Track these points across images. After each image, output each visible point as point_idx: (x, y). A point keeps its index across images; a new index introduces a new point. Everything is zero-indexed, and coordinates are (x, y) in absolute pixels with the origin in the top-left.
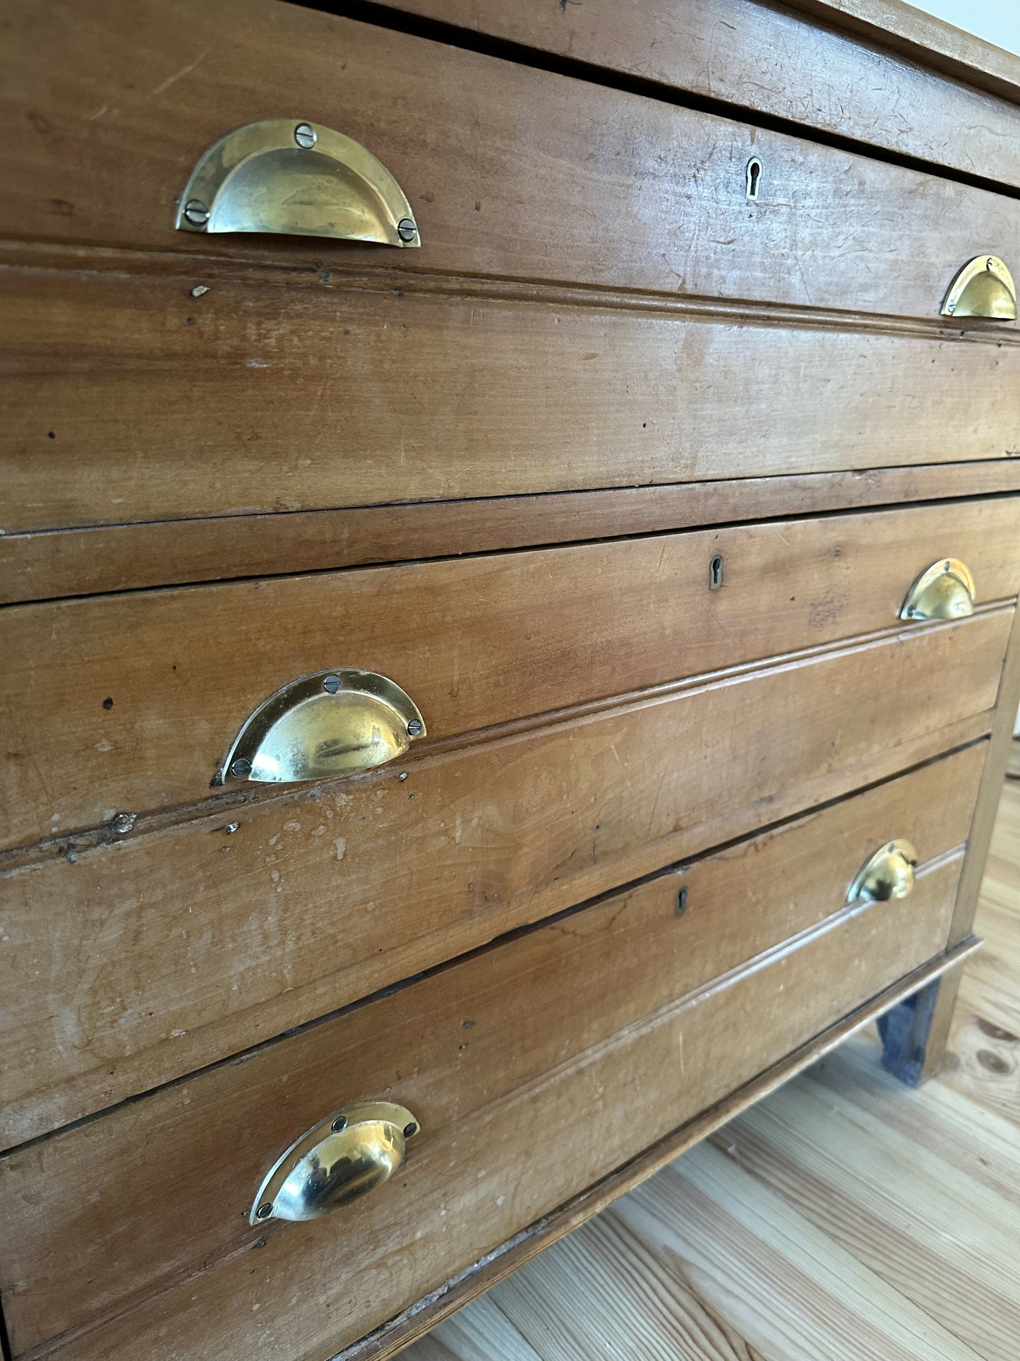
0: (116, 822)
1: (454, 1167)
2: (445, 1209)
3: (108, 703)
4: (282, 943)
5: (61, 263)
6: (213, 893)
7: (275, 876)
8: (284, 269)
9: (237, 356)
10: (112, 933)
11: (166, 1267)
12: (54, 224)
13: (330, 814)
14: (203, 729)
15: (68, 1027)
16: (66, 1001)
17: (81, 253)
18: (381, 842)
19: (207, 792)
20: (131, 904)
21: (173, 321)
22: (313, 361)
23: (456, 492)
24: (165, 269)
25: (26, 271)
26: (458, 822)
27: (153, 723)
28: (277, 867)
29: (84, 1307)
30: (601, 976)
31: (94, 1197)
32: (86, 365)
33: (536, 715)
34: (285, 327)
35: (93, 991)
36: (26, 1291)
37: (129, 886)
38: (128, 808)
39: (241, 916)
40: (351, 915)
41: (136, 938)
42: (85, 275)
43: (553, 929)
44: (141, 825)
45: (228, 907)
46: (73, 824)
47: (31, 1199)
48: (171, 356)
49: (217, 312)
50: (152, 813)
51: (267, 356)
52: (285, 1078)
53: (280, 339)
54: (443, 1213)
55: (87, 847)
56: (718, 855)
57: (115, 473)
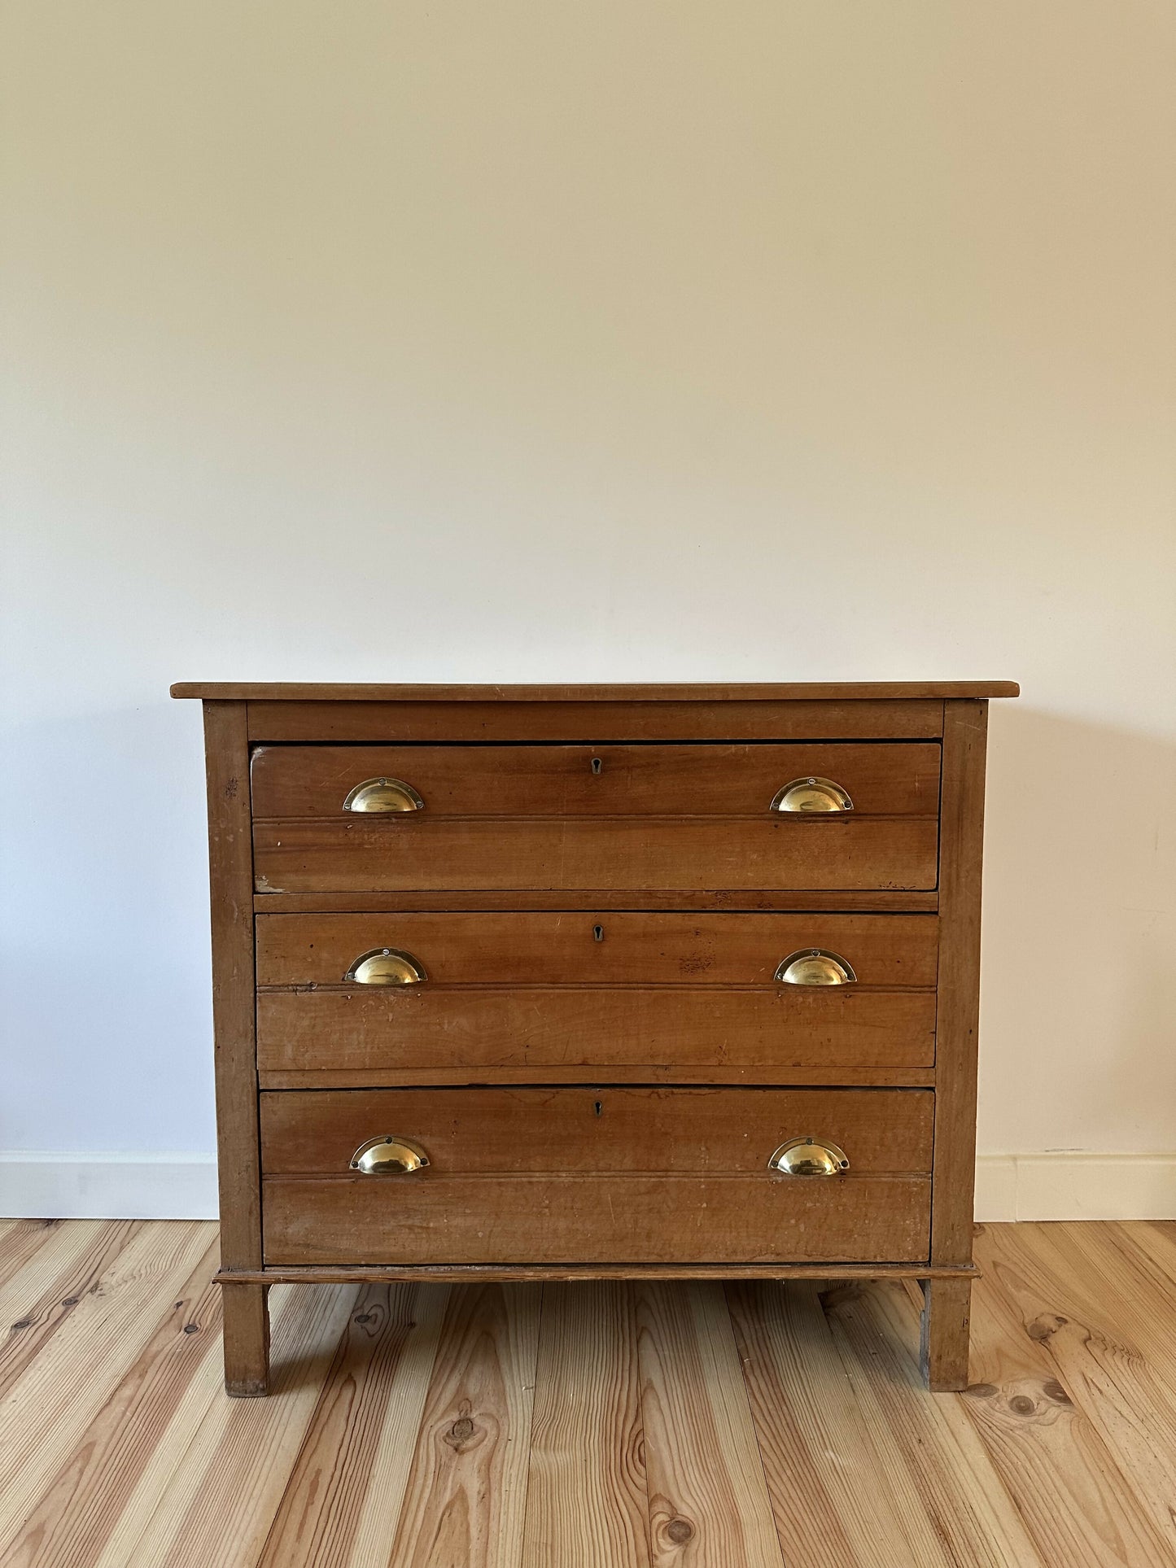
0: (311, 985)
1: (450, 1197)
2: (446, 1218)
3: (312, 946)
4: (365, 1047)
5: (310, 822)
6: (341, 1019)
7: (364, 1020)
8: (377, 819)
9: (361, 845)
10: (306, 1023)
11: (315, 1169)
12: (309, 812)
13: (387, 1003)
14: (341, 960)
15: (289, 1051)
16: (290, 1042)
17: (316, 819)
18: (408, 1020)
19: (341, 982)
20: (313, 1014)
21: (341, 835)
22: (387, 845)
23: (445, 888)
24: (341, 821)
25: (302, 824)
26: (446, 1021)
27: (325, 955)
28: (365, 1017)
29: (287, 1167)
30: (541, 1131)
31: (293, 1123)
32: (315, 848)
33: (489, 983)
34: (377, 835)
35: (298, 1041)
36: (269, 1148)
37: (313, 1008)
38: (315, 981)
39: (350, 1031)
40: (394, 1046)
41: (314, 1026)
42: (316, 824)
43: (505, 1092)
44: (319, 988)
45: (345, 1026)
46: (298, 982)
47: (274, 1113)
48: (340, 845)
49: (355, 832)
50: (323, 985)
51: (371, 844)
52: (367, 1108)
53: (375, 839)
54: (445, 1221)
55: (302, 991)
56: (626, 1090)
57: (322, 878)
